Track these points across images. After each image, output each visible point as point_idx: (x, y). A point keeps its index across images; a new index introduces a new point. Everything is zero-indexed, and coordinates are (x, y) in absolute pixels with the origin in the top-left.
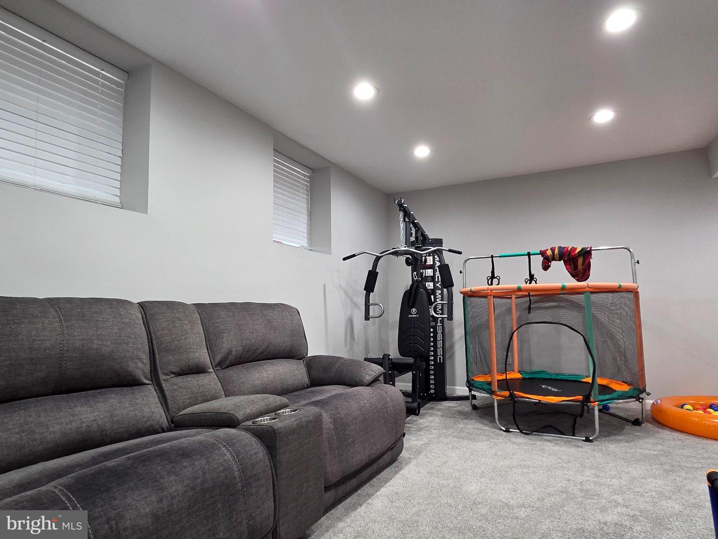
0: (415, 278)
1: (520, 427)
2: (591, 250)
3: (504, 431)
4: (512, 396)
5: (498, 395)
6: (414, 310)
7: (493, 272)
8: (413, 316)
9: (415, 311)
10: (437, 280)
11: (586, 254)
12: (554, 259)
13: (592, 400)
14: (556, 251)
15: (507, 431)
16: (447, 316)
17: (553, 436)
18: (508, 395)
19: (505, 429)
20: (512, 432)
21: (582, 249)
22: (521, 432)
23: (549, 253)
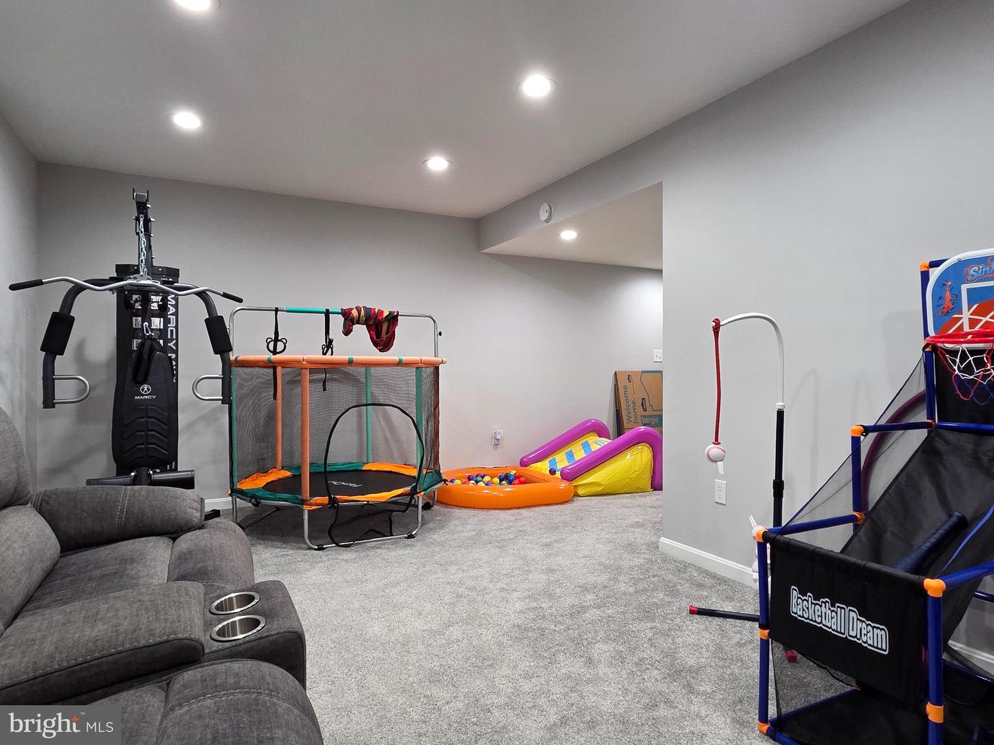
0: (147, 332)
1: (336, 540)
2: (398, 315)
3: (316, 549)
4: (333, 501)
5: (311, 505)
6: (146, 388)
7: (276, 333)
8: (146, 397)
9: (149, 390)
10: (169, 337)
11: (393, 319)
12: (358, 322)
13: (418, 491)
14: (363, 313)
15: (320, 549)
16: (221, 398)
17: (374, 541)
18: (327, 502)
19: (317, 547)
20: (326, 548)
21: (390, 313)
22: (338, 545)
23: (355, 313)
